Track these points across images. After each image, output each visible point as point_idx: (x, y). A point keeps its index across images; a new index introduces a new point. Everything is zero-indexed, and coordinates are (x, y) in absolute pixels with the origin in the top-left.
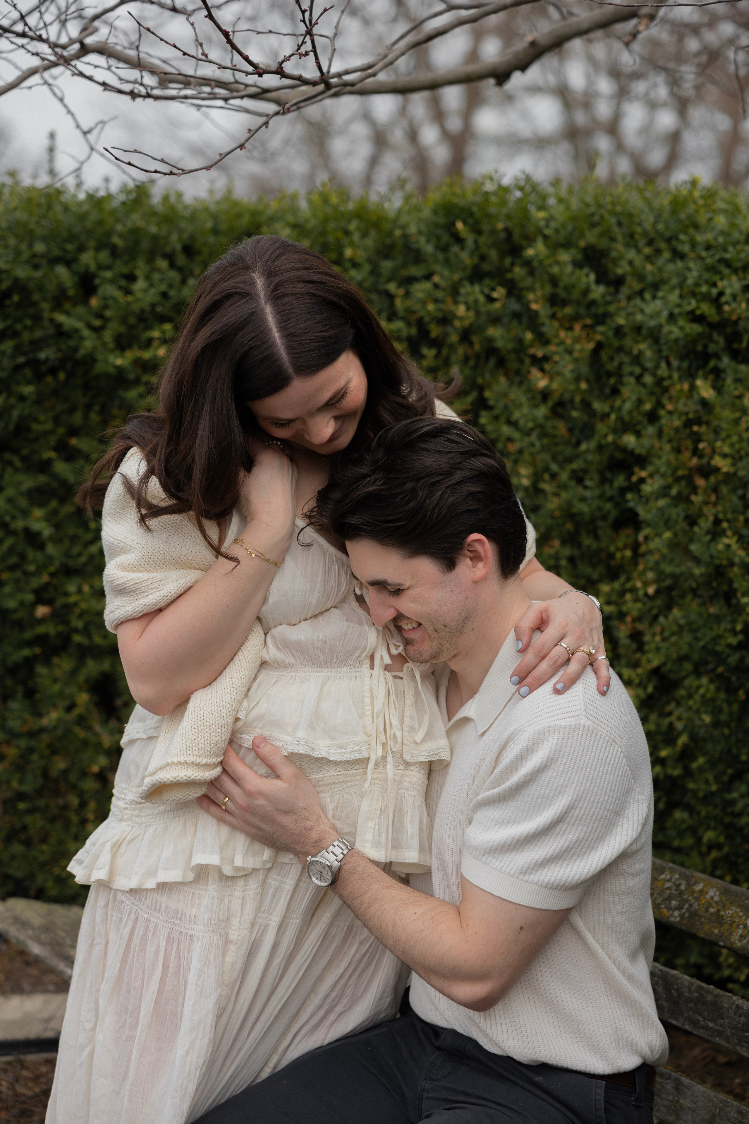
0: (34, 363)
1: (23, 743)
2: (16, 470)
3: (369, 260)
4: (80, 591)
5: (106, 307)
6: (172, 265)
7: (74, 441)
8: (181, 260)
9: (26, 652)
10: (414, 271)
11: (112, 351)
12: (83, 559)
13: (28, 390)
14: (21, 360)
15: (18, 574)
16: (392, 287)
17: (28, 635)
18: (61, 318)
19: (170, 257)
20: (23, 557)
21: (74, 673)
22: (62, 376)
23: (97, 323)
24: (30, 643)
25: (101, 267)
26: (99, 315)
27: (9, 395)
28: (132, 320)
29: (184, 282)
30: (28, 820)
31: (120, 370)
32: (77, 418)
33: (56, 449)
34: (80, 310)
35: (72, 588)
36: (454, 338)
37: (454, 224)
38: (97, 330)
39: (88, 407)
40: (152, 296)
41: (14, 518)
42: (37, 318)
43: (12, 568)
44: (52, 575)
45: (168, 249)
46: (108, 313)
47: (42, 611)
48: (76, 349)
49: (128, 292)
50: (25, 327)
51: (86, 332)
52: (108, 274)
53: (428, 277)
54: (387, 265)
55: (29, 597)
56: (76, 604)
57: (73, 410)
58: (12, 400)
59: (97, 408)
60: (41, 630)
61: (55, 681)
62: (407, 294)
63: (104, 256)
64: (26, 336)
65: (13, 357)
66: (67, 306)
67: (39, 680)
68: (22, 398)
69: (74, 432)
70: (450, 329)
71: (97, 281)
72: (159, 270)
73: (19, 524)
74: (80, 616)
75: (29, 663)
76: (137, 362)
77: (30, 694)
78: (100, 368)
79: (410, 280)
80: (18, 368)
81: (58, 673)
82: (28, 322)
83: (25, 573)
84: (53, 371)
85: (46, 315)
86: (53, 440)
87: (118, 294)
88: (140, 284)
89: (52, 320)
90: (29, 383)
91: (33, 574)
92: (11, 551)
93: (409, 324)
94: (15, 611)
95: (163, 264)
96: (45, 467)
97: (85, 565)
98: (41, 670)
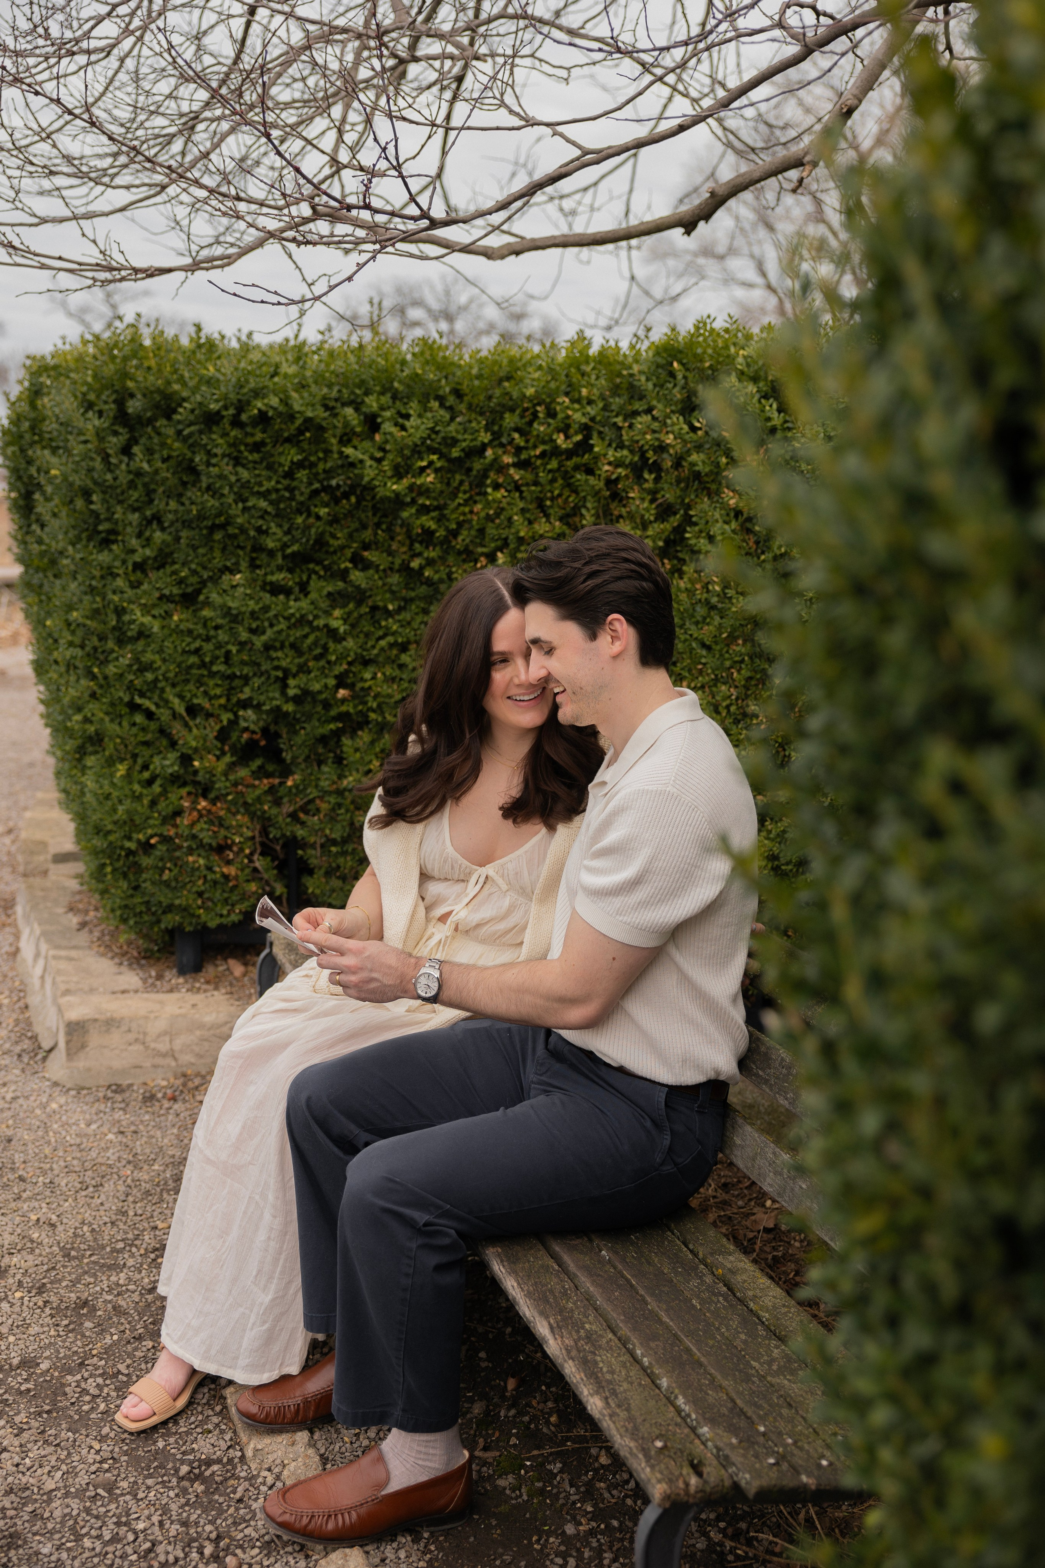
0: (327, 489)
1: (332, 800)
2: (320, 577)
3: (602, 397)
4: (374, 678)
5: (386, 442)
6: (442, 405)
7: (366, 554)
8: (451, 400)
9: (332, 726)
10: (638, 406)
11: (390, 478)
12: (375, 652)
13: (323, 511)
14: (317, 485)
15: (322, 663)
16: (619, 420)
17: (333, 713)
18: (349, 451)
19: (441, 399)
20: (325, 648)
21: (372, 742)
22: (353, 499)
23: (379, 455)
24: (335, 719)
25: (382, 409)
26: (383, 450)
27: (309, 515)
28: (407, 452)
29: (452, 419)
30: (341, 860)
31: (397, 494)
32: (367, 535)
33: (352, 561)
34: (367, 444)
35: (367, 675)
36: (669, 464)
37: (671, 364)
38: (379, 461)
39: (378, 525)
40: (422, 432)
41: (316, 617)
42: (327, 452)
43: (317, 658)
44: (350, 664)
45: (441, 393)
46: (388, 447)
47: (342, 693)
48: (361, 477)
49: (403, 428)
50: (319, 459)
51: (369, 463)
52: (388, 414)
53: (649, 411)
54: (617, 402)
55: (332, 682)
56: (370, 688)
57: (364, 527)
58: (311, 520)
59: (384, 527)
60: (344, 708)
61: (357, 750)
62: (631, 426)
63: (386, 399)
64: (321, 466)
65: (310, 484)
66: (355, 442)
67: (345, 749)
68: (318, 518)
69: (366, 547)
70: (665, 456)
71: (379, 420)
72: (431, 410)
73: (321, 622)
74: (375, 697)
75: (337, 734)
76: (411, 488)
77: (339, 760)
78: (381, 492)
79: (635, 413)
80: (316, 493)
81: (359, 743)
82: (321, 455)
83: (329, 662)
84: (346, 496)
85: (335, 448)
86: (349, 553)
87: (394, 430)
88: (413, 422)
89: (341, 453)
90: (327, 505)
91: (335, 663)
92: (315, 643)
93: (632, 452)
94: (320, 692)
95: (435, 404)
96: (344, 575)
97: (377, 655)
98: (346, 741)
